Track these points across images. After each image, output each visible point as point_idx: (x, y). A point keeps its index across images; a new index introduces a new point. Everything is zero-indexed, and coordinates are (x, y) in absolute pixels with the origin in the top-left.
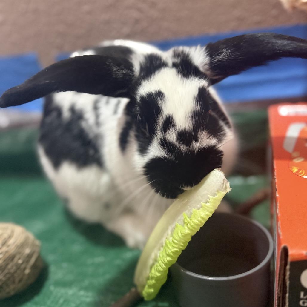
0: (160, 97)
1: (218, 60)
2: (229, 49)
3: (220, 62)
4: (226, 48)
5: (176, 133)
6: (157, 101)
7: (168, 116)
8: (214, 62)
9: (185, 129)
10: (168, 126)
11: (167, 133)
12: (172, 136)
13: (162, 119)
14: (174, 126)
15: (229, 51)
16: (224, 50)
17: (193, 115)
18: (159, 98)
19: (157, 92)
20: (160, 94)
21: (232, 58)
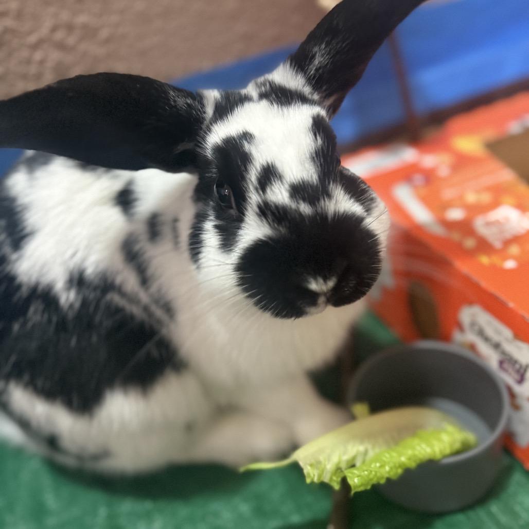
0: (246, 140)
1: (316, 69)
2: (322, 43)
3: (321, 71)
4: (315, 45)
5: (287, 186)
6: (242, 146)
7: (265, 164)
8: (311, 75)
9: (302, 179)
10: (269, 180)
11: (268, 190)
12: (279, 195)
13: (255, 171)
14: (280, 177)
15: (323, 46)
16: (316, 49)
17: (314, 155)
18: (244, 141)
19: (240, 134)
20: (247, 136)
21: (335, 52)
